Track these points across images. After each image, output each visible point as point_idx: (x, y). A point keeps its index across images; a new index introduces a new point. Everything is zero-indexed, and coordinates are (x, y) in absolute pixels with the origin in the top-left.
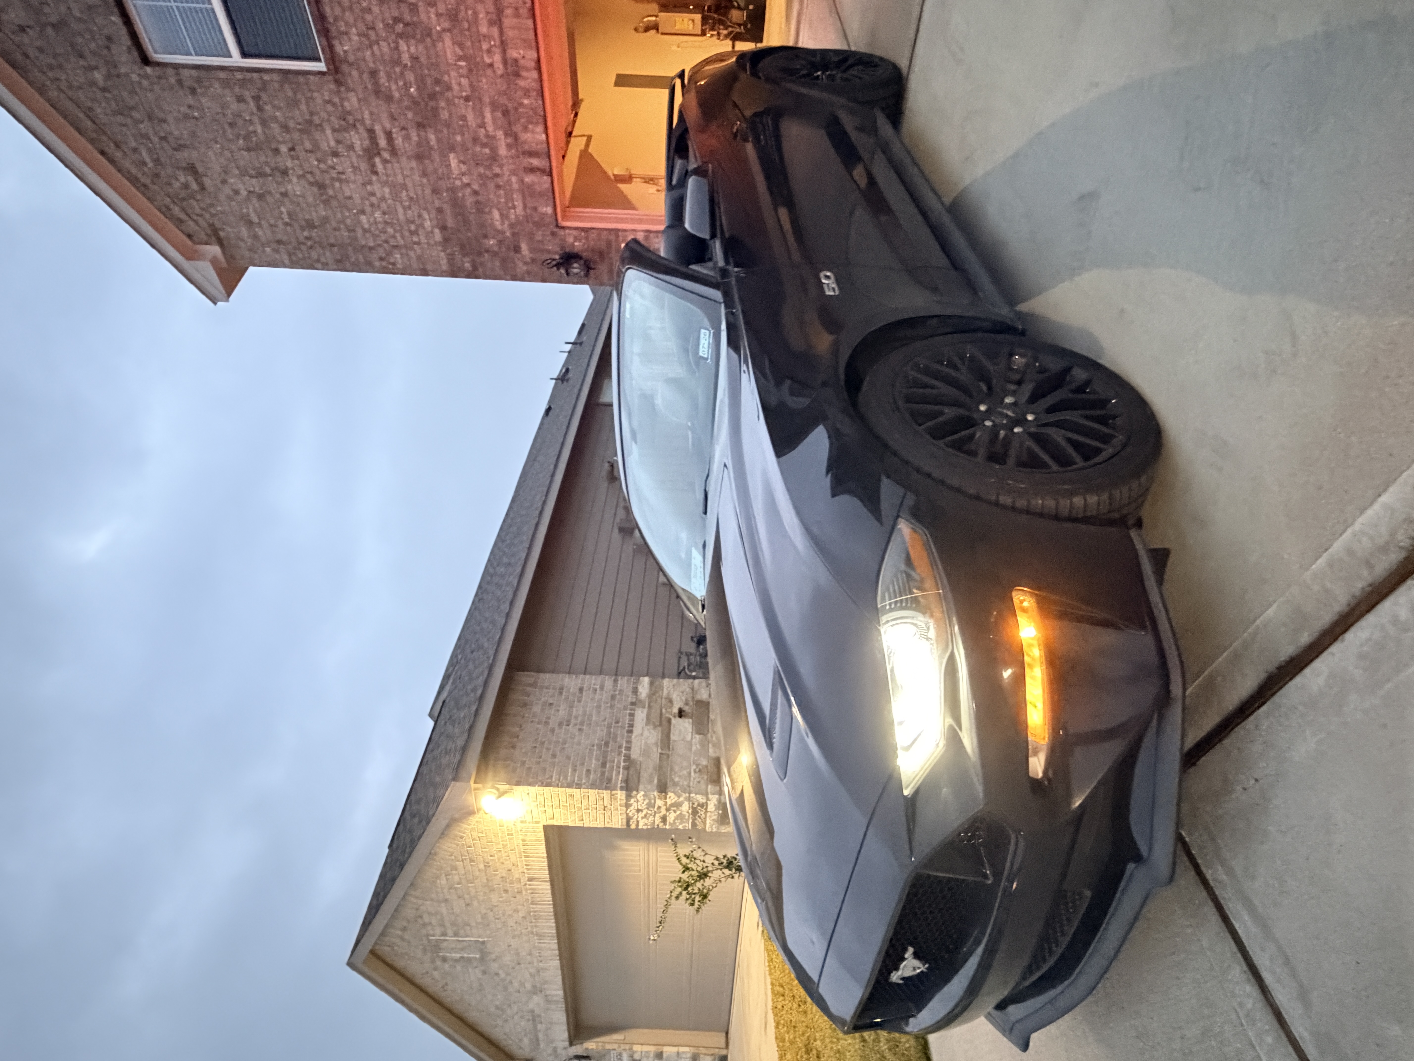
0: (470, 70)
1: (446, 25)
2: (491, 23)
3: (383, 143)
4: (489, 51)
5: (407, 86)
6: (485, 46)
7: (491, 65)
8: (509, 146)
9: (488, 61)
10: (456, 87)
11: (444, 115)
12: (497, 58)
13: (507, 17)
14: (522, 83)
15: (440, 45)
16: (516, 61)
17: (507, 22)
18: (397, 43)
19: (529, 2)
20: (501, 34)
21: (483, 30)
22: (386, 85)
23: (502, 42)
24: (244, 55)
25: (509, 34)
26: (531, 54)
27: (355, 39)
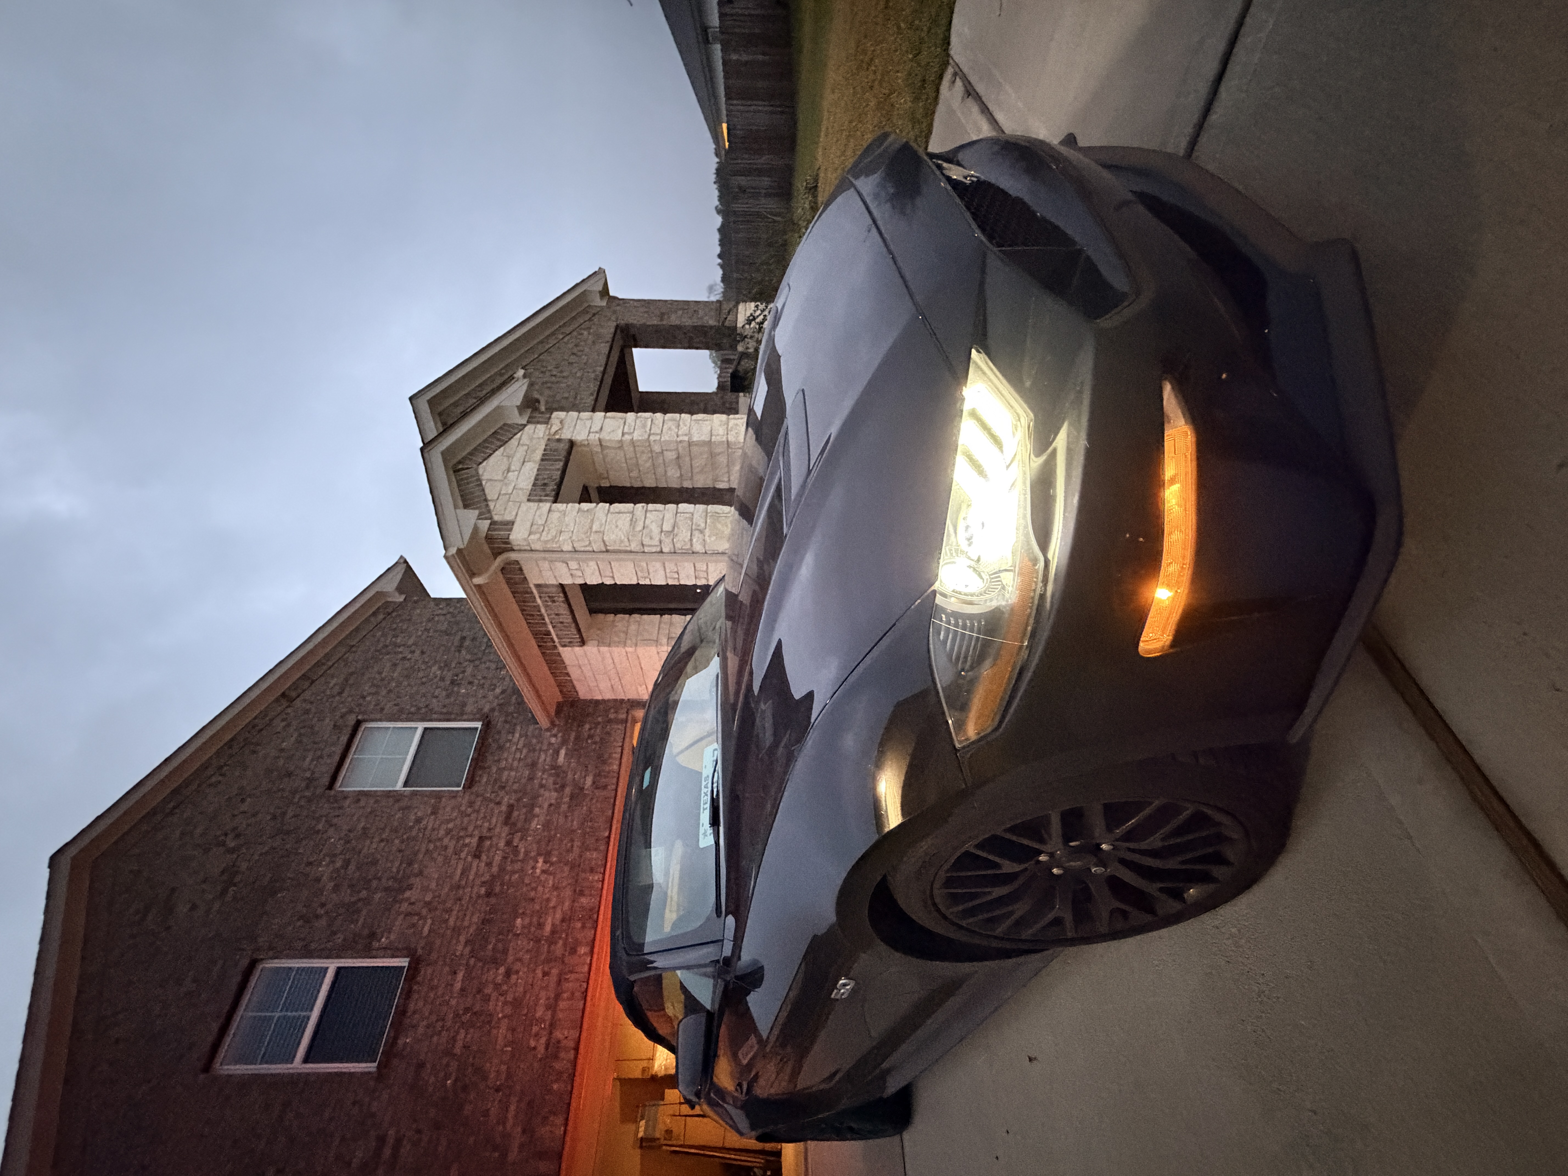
0: (513, 1055)
1: (508, 1010)
2: (548, 1007)
3: (387, 1152)
4: (537, 1035)
5: (447, 1077)
6: (535, 1029)
7: (535, 1048)
8: (522, 1146)
9: (533, 1043)
10: (492, 1075)
11: (468, 1109)
12: (543, 1040)
13: (564, 1000)
14: (558, 1066)
15: (494, 1031)
16: (559, 1042)
17: (562, 1005)
18: (457, 1033)
19: (585, 985)
20: (553, 1016)
21: (539, 1014)
22: (426, 1078)
23: (551, 1025)
24: (306, 1060)
25: (560, 1015)
26: (574, 1034)
27: (421, 1030)
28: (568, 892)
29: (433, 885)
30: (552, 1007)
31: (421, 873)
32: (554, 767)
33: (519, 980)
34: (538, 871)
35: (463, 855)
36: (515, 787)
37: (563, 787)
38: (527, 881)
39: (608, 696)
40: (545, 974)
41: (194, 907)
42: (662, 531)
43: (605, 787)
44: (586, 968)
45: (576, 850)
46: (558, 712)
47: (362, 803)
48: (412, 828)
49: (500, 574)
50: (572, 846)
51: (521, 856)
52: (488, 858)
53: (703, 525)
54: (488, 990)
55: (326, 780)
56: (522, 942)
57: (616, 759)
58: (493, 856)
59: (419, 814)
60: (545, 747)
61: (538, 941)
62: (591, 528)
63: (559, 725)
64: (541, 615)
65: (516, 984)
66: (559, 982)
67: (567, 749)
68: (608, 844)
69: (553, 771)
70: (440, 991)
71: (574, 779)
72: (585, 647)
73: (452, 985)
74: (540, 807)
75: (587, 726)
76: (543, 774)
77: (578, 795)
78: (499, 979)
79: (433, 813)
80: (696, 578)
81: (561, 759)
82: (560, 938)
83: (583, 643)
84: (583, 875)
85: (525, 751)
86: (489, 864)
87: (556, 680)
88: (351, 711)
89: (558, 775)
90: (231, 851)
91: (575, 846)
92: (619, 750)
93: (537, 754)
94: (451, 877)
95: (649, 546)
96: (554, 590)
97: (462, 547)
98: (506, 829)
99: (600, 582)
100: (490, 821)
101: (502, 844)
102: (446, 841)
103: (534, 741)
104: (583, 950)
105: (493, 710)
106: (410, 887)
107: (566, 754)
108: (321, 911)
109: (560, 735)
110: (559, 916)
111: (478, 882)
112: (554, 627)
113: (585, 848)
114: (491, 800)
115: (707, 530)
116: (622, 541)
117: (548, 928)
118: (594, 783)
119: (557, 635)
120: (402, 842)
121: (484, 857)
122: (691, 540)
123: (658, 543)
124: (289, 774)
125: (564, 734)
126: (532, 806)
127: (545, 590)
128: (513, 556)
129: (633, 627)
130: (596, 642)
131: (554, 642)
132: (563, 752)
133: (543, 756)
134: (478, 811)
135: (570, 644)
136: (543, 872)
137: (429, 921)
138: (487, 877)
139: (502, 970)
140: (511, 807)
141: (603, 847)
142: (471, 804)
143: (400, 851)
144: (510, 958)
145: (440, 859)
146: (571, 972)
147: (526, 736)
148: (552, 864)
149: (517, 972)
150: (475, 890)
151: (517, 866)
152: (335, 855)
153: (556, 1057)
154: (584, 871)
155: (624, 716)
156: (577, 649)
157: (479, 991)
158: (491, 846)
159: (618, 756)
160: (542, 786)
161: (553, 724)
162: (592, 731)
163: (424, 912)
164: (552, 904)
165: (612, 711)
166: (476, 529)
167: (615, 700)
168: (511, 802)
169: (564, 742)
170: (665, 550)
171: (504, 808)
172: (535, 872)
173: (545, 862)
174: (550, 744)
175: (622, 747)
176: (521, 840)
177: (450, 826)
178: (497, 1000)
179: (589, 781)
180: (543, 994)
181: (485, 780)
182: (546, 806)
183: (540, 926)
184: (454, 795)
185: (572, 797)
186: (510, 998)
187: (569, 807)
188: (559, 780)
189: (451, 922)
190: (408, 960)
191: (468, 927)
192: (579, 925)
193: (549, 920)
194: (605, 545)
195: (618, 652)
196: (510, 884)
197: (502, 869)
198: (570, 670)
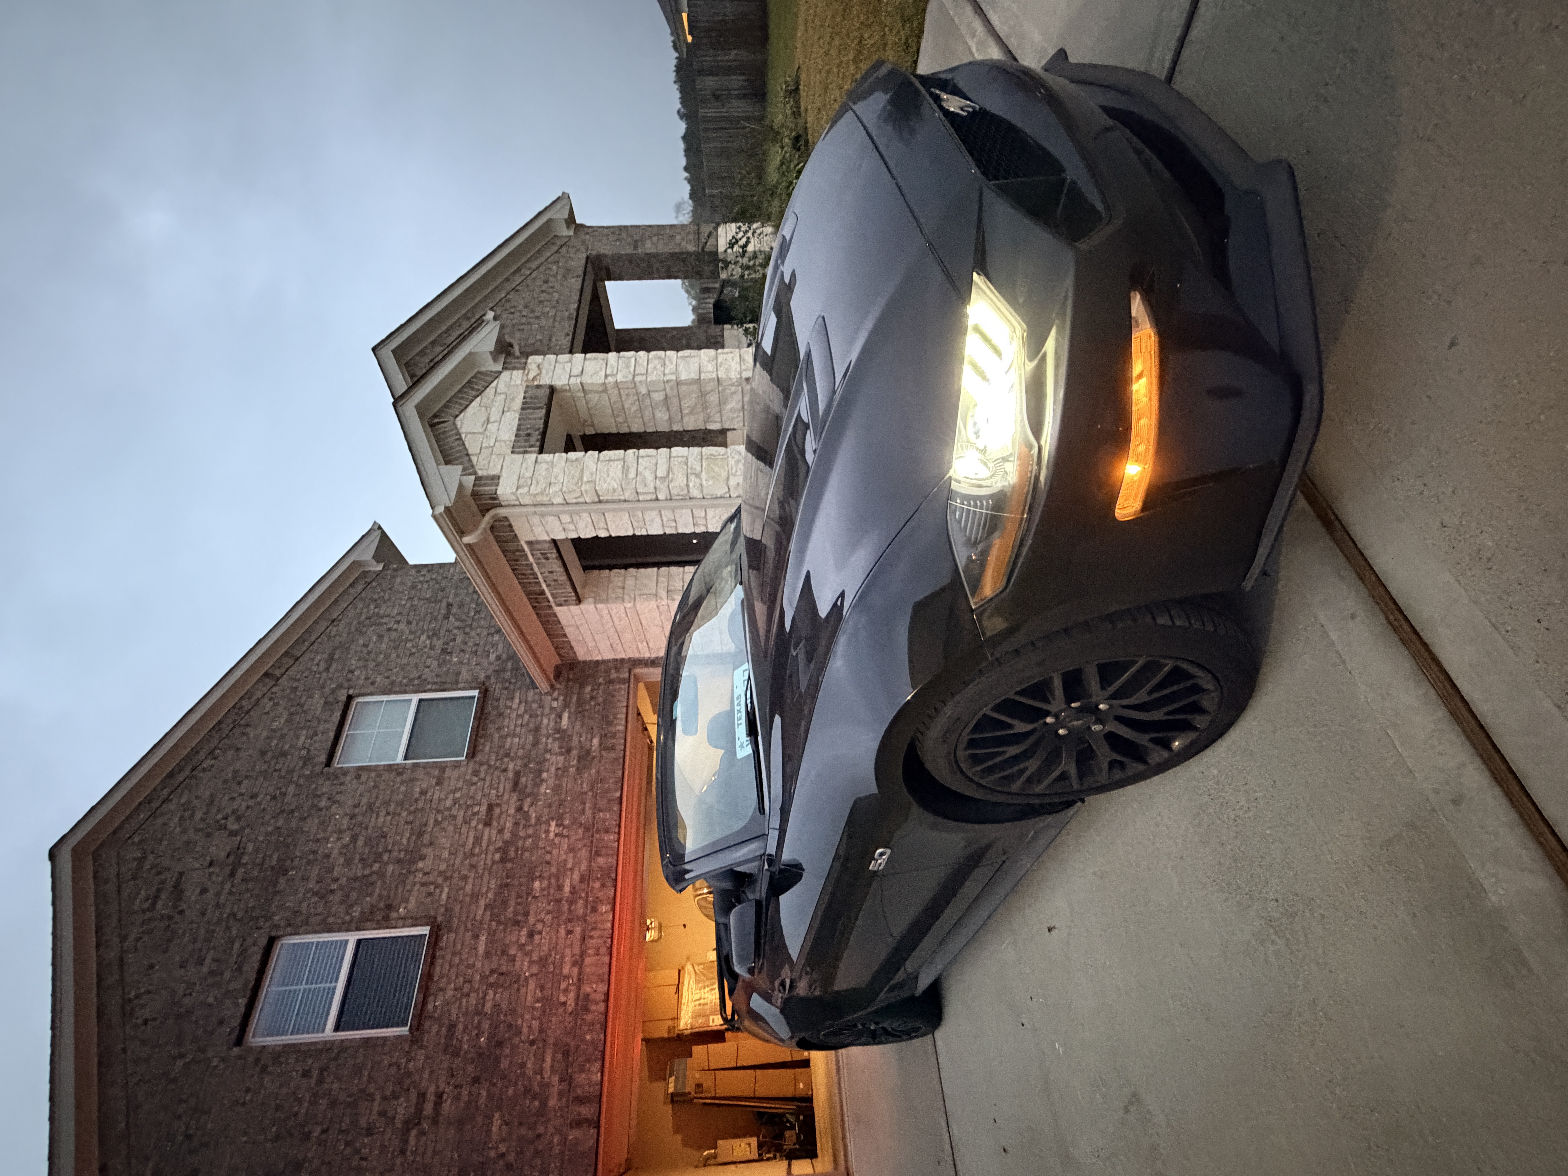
0: (544, 1011)
1: (535, 969)
2: (574, 964)
3: (428, 1108)
4: (566, 991)
5: (479, 1036)
6: (563, 986)
7: (564, 1004)
8: (561, 1094)
9: (562, 999)
10: (525, 1030)
11: (504, 1064)
12: (572, 995)
13: (589, 956)
14: (589, 1017)
15: (523, 991)
16: (588, 996)
17: (588, 960)
18: (486, 994)
19: (609, 940)
20: (580, 973)
21: (566, 971)
22: (460, 1037)
23: (579, 980)
24: (337, 1029)
25: (587, 970)
26: (602, 988)
27: (450, 993)
28: (584, 853)
29: (446, 854)
30: (578, 963)
31: (431, 844)
32: (558, 730)
33: (543, 941)
34: (552, 835)
35: (474, 823)
36: (521, 752)
37: (569, 750)
38: (541, 844)
39: (608, 655)
40: (569, 932)
41: (204, 891)
42: (656, 478)
43: (613, 748)
44: (609, 925)
45: (589, 813)
46: (557, 676)
47: (364, 778)
48: (417, 800)
49: (489, 531)
50: (584, 809)
51: (533, 821)
52: (499, 824)
53: (698, 468)
54: (512, 951)
55: (323, 758)
56: (543, 904)
57: (621, 719)
58: (505, 823)
59: (424, 786)
60: (547, 711)
61: (558, 901)
62: (582, 477)
63: (559, 689)
64: (534, 574)
65: (539, 945)
66: (583, 939)
67: (570, 713)
68: (621, 803)
69: (557, 736)
70: (464, 956)
71: (580, 742)
72: (582, 606)
73: (475, 949)
74: (548, 771)
75: (588, 689)
76: (547, 739)
77: (585, 757)
78: (523, 940)
79: (437, 784)
80: (694, 525)
81: (565, 722)
82: (580, 898)
83: (579, 601)
84: (598, 836)
85: (527, 717)
86: (501, 831)
87: (552, 642)
88: (340, 686)
89: (562, 739)
90: (233, 834)
91: (587, 808)
92: (624, 710)
93: (539, 718)
94: (463, 846)
95: (645, 493)
96: (546, 546)
97: (449, 504)
98: (515, 796)
99: (595, 535)
100: (497, 789)
101: (512, 811)
102: (454, 812)
103: (535, 706)
104: (604, 908)
105: (488, 677)
106: (423, 858)
107: (569, 718)
108: (334, 886)
109: (561, 698)
110: (576, 876)
111: (491, 848)
112: (548, 586)
113: (596, 809)
114: (496, 768)
115: (704, 473)
116: (614, 490)
117: (567, 889)
118: (600, 745)
119: (552, 595)
120: (410, 813)
121: (495, 823)
122: (687, 485)
123: (653, 490)
124: (284, 754)
125: (566, 696)
126: (540, 772)
127: (537, 546)
128: (502, 512)
129: (630, 582)
130: (591, 600)
131: (549, 601)
132: (566, 715)
133: (545, 721)
134: (484, 779)
135: (566, 603)
136: (556, 835)
137: (446, 890)
138: (499, 844)
139: (524, 932)
140: (517, 774)
141: (616, 808)
142: (476, 773)
143: (407, 823)
144: (532, 920)
145: (451, 828)
146: (593, 929)
147: (526, 702)
148: (564, 827)
149: (540, 933)
150: (489, 856)
151: (530, 831)
152: (341, 832)
153: (587, 1010)
154: (598, 831)
155: (626, 676)
156: (574, 609)
157: (504, 952)
158: (501, 813)
159: (624, 716)
160: (547, 751)
161: (552, 687)
162: (594, 693)
163: (440, 880)
164: (569, 866)
165: (613, 671)
166: (461, 486)
167: (616, 660)
168: (518, 768)
169: (566, 705)
170: (661, 496)
171: (511, 775)
172: (547, 836)
173: (557, 825)
174: (552, 708)
175: (627, 707)
176: (532, 805)
177: (458, 795)
178: (523, 961)
179: (596, 741)
180: (568, 951)
181: (487, 749)
182: (553, 769)
183: (560, 888)
184: (457, 765)
185: (580, 759)
186: (535, 957)
187: (578, 769)
188: (564, 745)
189: (468, 888)
190: (428, 928)
191: (487, 892)
192: (597, 885)
193: (567, 883)
194: (598, 496)
195: (617, 608)
196: (524, 849)
197: (514, 834)
198: (568, 630)
